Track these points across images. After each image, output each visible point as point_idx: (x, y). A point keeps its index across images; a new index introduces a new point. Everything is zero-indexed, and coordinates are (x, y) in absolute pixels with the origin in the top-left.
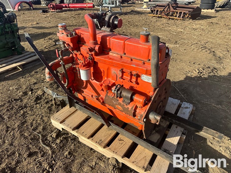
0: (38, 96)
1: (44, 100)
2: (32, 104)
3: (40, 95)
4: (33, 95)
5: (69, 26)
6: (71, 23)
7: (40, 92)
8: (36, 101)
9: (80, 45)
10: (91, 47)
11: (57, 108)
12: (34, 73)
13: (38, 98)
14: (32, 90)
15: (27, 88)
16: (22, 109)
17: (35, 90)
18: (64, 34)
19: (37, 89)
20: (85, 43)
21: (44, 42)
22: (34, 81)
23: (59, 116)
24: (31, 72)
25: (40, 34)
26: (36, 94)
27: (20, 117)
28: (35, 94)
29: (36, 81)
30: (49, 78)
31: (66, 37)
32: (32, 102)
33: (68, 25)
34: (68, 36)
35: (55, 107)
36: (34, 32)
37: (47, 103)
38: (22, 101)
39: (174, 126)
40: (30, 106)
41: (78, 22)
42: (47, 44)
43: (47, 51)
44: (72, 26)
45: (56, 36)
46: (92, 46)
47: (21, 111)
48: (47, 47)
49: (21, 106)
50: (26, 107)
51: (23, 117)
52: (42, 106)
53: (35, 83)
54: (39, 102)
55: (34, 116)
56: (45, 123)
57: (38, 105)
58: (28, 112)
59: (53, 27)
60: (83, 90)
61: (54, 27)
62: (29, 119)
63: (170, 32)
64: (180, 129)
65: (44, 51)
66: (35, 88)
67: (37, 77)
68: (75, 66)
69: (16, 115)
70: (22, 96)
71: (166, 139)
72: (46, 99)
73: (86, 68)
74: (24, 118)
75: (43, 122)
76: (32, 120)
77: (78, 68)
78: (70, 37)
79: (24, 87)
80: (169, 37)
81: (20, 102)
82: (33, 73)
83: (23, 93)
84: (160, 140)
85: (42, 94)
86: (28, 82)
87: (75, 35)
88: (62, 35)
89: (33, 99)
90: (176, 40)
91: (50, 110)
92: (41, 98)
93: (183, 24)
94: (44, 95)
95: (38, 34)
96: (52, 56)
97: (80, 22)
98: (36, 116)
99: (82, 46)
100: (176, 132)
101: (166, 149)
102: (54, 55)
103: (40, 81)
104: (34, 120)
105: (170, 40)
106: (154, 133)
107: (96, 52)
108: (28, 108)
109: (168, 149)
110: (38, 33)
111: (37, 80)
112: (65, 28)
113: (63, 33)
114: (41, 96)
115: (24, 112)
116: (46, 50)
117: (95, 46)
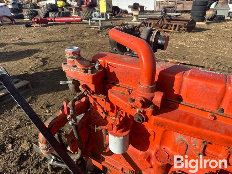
0: (23, 152)
1: (33, 160)
2: (13, 171)
3: (25, 151)
4: (15, 152)
5: (57, 41)
6: (60, 38)
7: (25, 146)
8: (19, 163)
9: (107, 86)
10: (144, 98)
12: (16, 109)
13: (23, 157)
14: (12, 141)
15: (6, 137)
17: (17, 140)
18: (78, 67)
19: (21, 137)
20: (118, 81)
21: (28, 62)
22: (16, 123)
24: (11, 107)
25: (23, 51)
26: (20, 149)
28: (17, 149)
29: (19, 122)
30: (47, 149)
31: (82, 73)
32: (13, 167)
33: (56, 40)
34: (86, 71)
36: (16, 49)
37: (38, 165)
41: (66, 37)
42: (33, 64)
43: (33, 74)
45: (43, 53)
48: (32, 69)
53: (18, 127)
54: (24, 164)
57: (22, 172)
59: (38, 43)
60: (104, 157)
61: (40, 43)
65: (30, 73)
66: (17, 135)
67: (21, 115)
68: (99, 128)
72: (36, 158)
73: (123, 131)
77: (106, 130)
78: (92, 73)
85: (27, 148)
87: (99, 69)
88: (73, 70)
89: (15, 159)
90: (183, 55)
92: (28, 156)
93: (180, 37)
94: (32, 151)
95: (21, 52)
96: (40, 81)
97: (68, 36)
99: (110, 88)
102: (43, 79)
103: (25, 123)
107: (155, 107)
110: (21, 50)
111: (21, 120)
113: (75, 66)
114: (28, 152)
116: (32, 72)
117: (152, 94)
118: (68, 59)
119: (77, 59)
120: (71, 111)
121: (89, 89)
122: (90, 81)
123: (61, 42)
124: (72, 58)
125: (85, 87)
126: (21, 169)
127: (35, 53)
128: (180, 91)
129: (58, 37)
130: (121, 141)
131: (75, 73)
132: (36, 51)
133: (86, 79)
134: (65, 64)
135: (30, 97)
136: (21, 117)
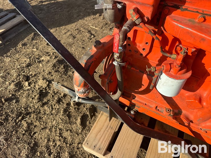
0: (41, 89)
1: (53, 96)
2: (36, 107)
3: (43, 88)
4: (33, 89)
7: (42, 83)
8: (40, 99)
11: (78, 109)
12: (21, 46)
13: (43, 94)
14: (27, 78)
15: (19, 75)
16: (22, 119)
17: (32, 77)
19: (35, 75)
22: (25, 61)
23: (97, 141)
24: (15, 45)
26: (37, 87)
27: (24, 134)
28: (35, 86)
29: (29, 60)
32: (35, 103)
35: (75, 108)
37: (59, 101)
38: (17, 101)
40: (34, 112)
47: (23, 122)
49: (21, 113)
50: (29, 114)
51: (30, 134)
52: (52, 108)
53: (29, 65)
54: (45, 100)
55: (47, 130)
56: (70, 145)
57: (46, 107)
58: (35, 124)
60: (136, 95)
62: (41, 137)
66: (30, 73)
67: (28, 52)
69: (17, 132)
70: (15, 91)
72: (55, 94)
74: (32, 137)
75: (66, 143)
76: (46, 141)
79: (14, 73)
81: (16, 103)
82: (20, 45)
83: (16, 85)
85: (45, 86)
86: (16, 63)
89: (35, 96)
91: (69, 116)
92: (47, 94)
94: (50, 88)
98: (50, 130)
102: (41, 13)
103: (35, 61)
104: (49, 140)
108: (32, 115)
111: (30, 57)
114: (46, 89)
115: (29, 125)
126: (44, 105)
135: (33, 34)
136: (28, 55)
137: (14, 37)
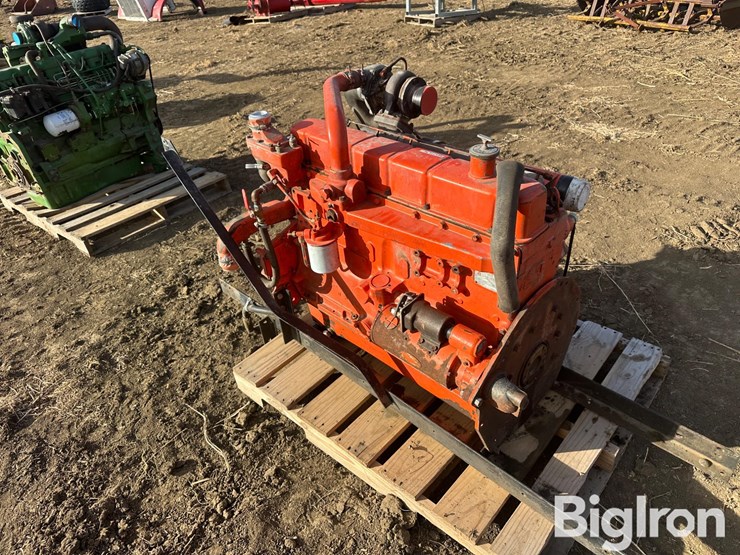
0: (205, 300)
1: (221, 313)
2: (188, 325)
3: (210, 299)
4: (192, 299)
5: (305, 70)
6: (314, 58)
7: (209, 290)
8: (198, 315)
9: (309, 175)
10: (332, 187)
11: (256, 337)
12: (197, 230)
13: (205, 308)
14: (189, 282)
15: (177, 276)
16: (160, 338)
17: (198, 281)
18: (265, 142)
19: (204, 278)
20: (323, 167)
21: (228, 130)
22: (196, 255)
23: (255, 367)
24: (188, 226)
25: (219, 100)
26: (200, 295)
27: (154, 360)
28: (197, 295)
29: (202, 253)
30: (228, 263)
31: (268, 151)
32: (188, 320)
33: (304, 67)
34: (273, 150)
35: (250, 336)
36: (203, 94)
37: (228, 321)
38: (161, 314)
39: (586, 417)
40: (182, 331)
42: (238, 135)
43: (237, 159)
44: (314, 69)
46: (337, 183)
47: (159, 342)
48: (236, 146)
49: (160, 330)
50: (171, 332)
51: (164, 361)
52: (213, 330)
53: (199, 262)
54: (206, 318)
55: (193, 359)
56: (220, 382)
57: (203, 328)
58: (177, 348)
59: (258, 75)
60: (321, 295)
61: (262, 74)
62: (180, 367)
63: (635, 83)
64: (606, 427)
65: (229, 157)
66: (197, 275)
67: (206, 241)
68: (293, 234)
69: (145, 354)
70: (162, 300)
71: (555, 455)
72: (227, 310)
73: (323, 240)
74: (166, 365)
75: (215, 380)
76: (185, 371)
77: (303, 238)
78: (281, 151)
79: (170, 272)
80: (628, 103)
81: (157, 316)
82: (195, 228)
83: (167, 290)
84: (537, 455)
85: (214, 294)
86: (179, 257)
87: (295, 146)
88: (259, 146)
89: (191, 309)
90: (654, 112)
91: (236, 345)
92: (212, 308)
93: (688, 48)
94: (221, 299)
95: (215, 101)
96: (251, 175)
97: (339, 53)
98: (198, 360)
99: (313, 177)
100: (589, 435)
101: (551, 484)
103: (212, 256)
104: (190, 372)
105: (629, 113)
106: (520, 434)
107: (346, 199)
108: (177, 335)
109: (555, 486)
110: (215, 97)
111: (206, 250)
112: (267, 125)
113: (261, 141)
114: (213, 301)
115: (167, 348)
116: (236, 155)
117: (343, 182)
118: (254, 131)
119: (264, 130)
120: (255, 206)
121: (281, 177)
122: (279, 163)
123: (317, 71)
124: (256, 128)
125: (276, 172)
126: (200, 324)
127: (247, 103)
128: (387, 181)
129: (311, 55)
130: (321, 253)
131: (262, 152)
132: (248, 99)
133: (275, 159)
134: (249, 137)
135: (226, 209)
136: (205, 245)
137: (190, 212)
